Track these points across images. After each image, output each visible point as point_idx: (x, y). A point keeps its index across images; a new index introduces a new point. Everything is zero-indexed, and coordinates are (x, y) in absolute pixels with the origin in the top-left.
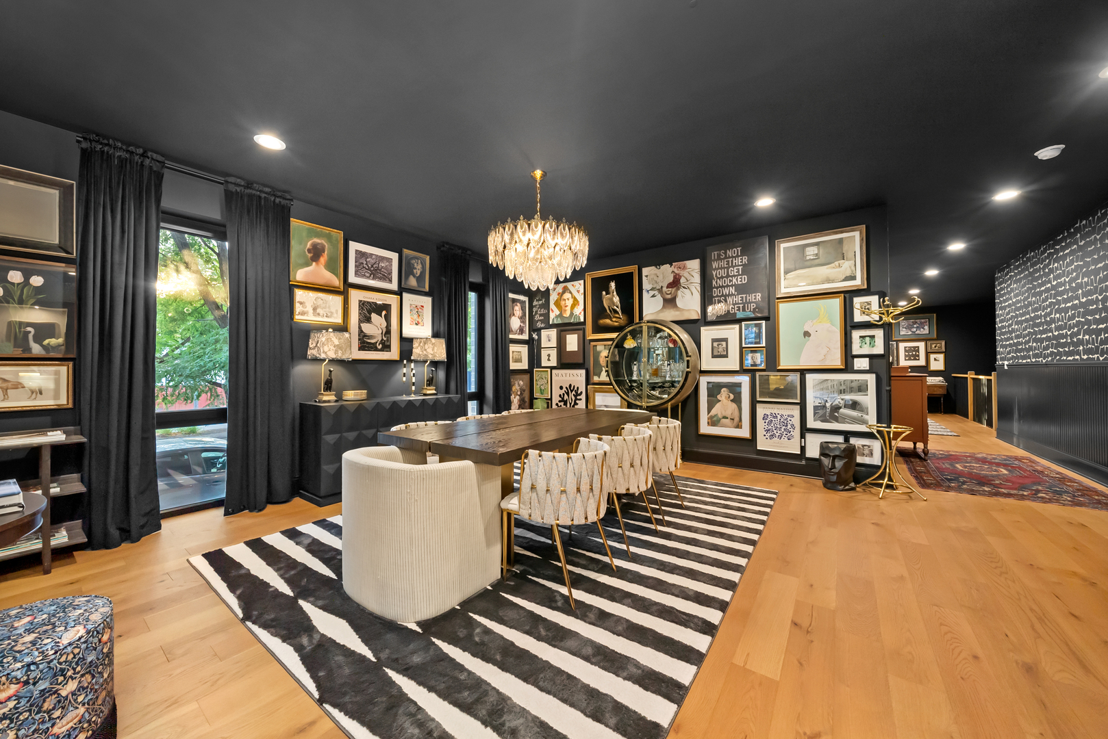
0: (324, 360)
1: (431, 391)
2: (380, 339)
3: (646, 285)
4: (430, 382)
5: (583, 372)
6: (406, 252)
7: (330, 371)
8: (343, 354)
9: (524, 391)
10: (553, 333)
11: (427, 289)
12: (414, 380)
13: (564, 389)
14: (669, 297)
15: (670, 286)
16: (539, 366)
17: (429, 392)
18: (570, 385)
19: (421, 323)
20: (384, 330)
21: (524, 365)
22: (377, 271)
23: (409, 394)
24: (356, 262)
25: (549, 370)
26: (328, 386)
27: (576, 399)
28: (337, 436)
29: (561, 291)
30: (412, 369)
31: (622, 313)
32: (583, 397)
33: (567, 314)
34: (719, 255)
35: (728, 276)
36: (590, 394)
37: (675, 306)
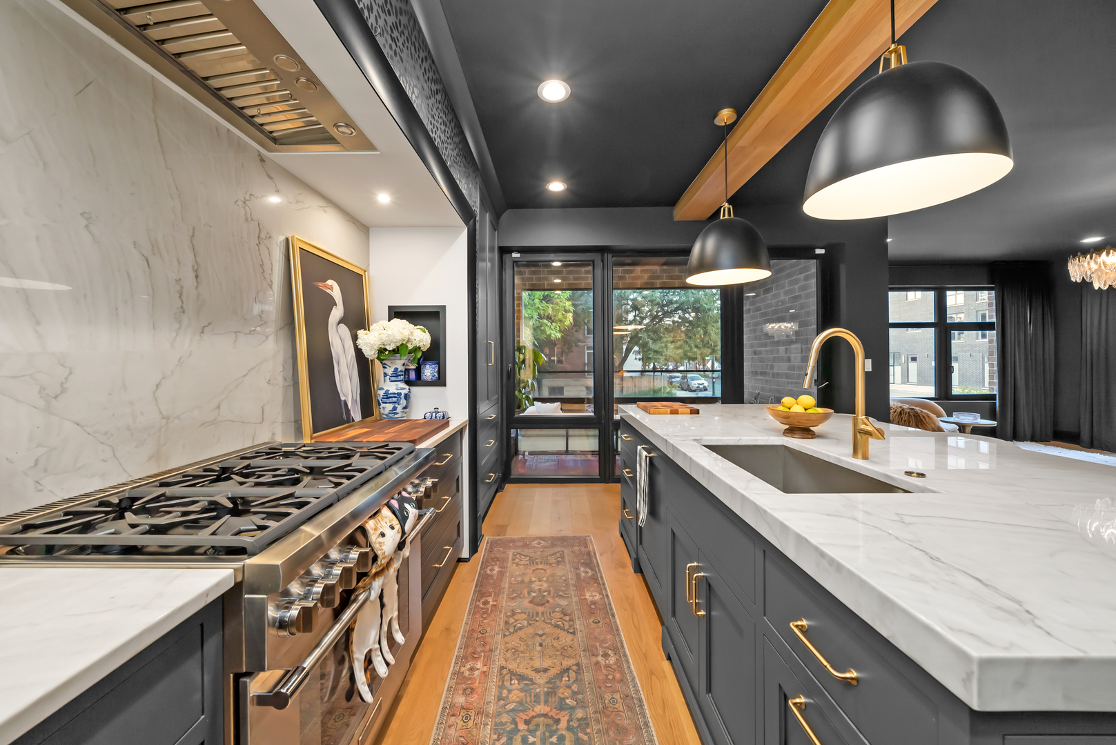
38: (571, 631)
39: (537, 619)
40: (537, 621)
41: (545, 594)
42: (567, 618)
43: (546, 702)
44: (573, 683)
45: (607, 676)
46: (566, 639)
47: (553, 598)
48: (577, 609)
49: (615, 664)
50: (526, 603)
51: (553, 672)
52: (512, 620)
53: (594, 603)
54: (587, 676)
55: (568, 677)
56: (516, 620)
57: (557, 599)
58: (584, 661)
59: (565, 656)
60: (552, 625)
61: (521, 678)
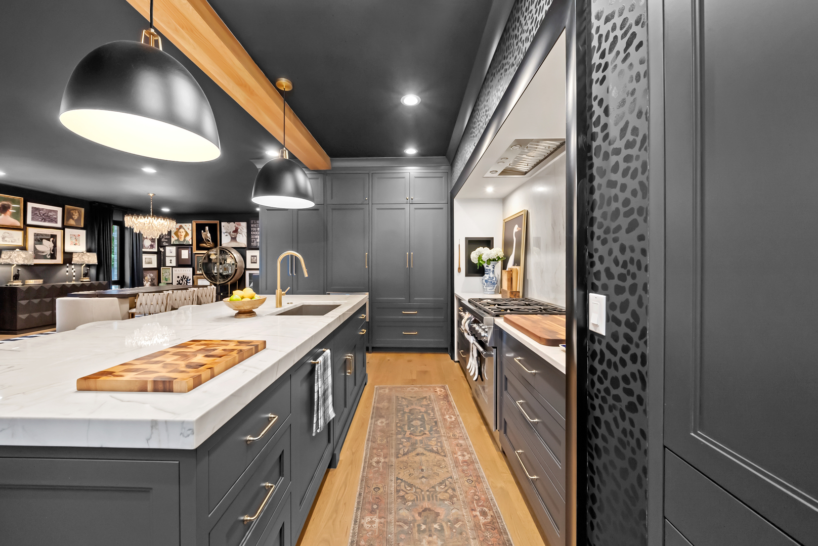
0: (14, 265)
1: (87, 279)
2: (49, 253)
3: (223, 230)
4: (86, 275)
5: (191, 269)
6: (67, 207)
7: (18, 270)
8: (28, 262)
9: (154, 279)
10: (174, 249)
11: (82, 225)
12: (74, 274)
13: (180, 278)
14: (233, 236)
15: (234, 232)
16: (164, 265)
17: (84, 280)
18: (184, 276)
19: (78, 244)
20: (52, 249)
21: (155, 265)
22: (47, 217)
23: (71, 281)
24: (32, 213)
25: (171, 268)
26: (16, 277)
27: (187, 283)
28: (27, 301)
29: (178, 227)
30: (73, 269)
31: (212, 242)
32: (191, 281)
33: (182, 239)
34: (254, 222)
35: (257, 231)
36: (195, 280)
37: (236, 241)
38: (399, 481)
39: (428, 493)
40: (428, 491)
41: (423, 527)
42: (402, 493)
43: (417, 440)
44: (402, 448)
45: (381, 451)
46: (403, 475)
47: (415, 520)
48: (391, 503)
49: (373, 457)
50: (442, 512)
51: (414, 454)
52: (450, 491)
53: (372, 512)
54: (393, 451)
55: (404, 451)
56: (446, 491)
57: (410, 518)
58: (393, 459)
59: (406, 463)
60: (415, 487)
61: (432, 451)
